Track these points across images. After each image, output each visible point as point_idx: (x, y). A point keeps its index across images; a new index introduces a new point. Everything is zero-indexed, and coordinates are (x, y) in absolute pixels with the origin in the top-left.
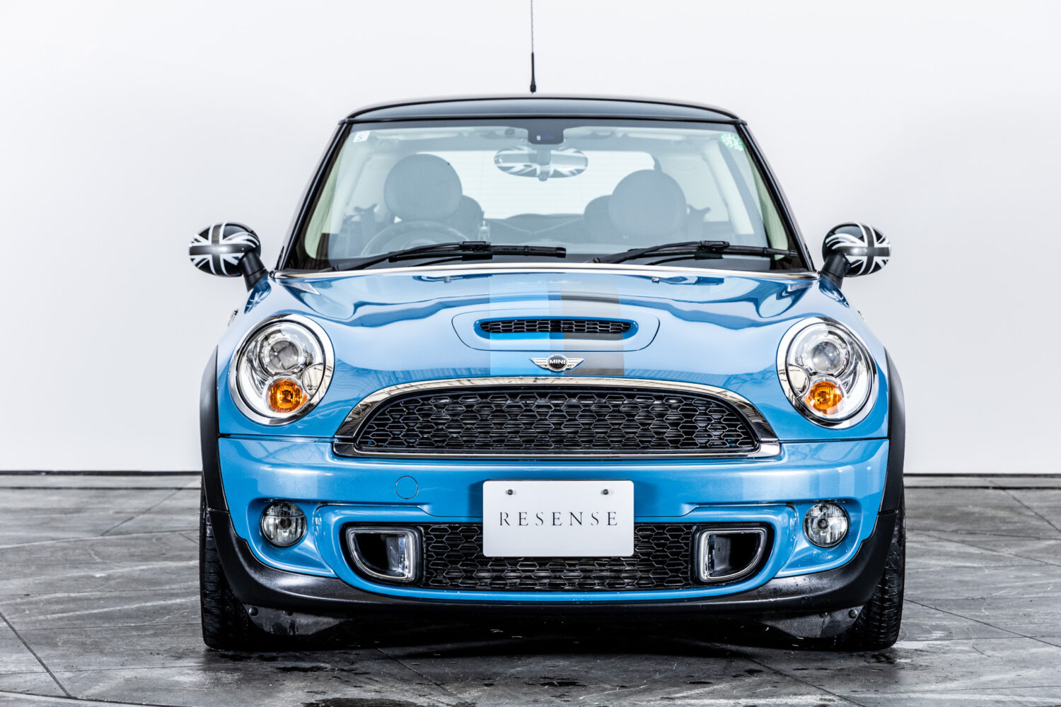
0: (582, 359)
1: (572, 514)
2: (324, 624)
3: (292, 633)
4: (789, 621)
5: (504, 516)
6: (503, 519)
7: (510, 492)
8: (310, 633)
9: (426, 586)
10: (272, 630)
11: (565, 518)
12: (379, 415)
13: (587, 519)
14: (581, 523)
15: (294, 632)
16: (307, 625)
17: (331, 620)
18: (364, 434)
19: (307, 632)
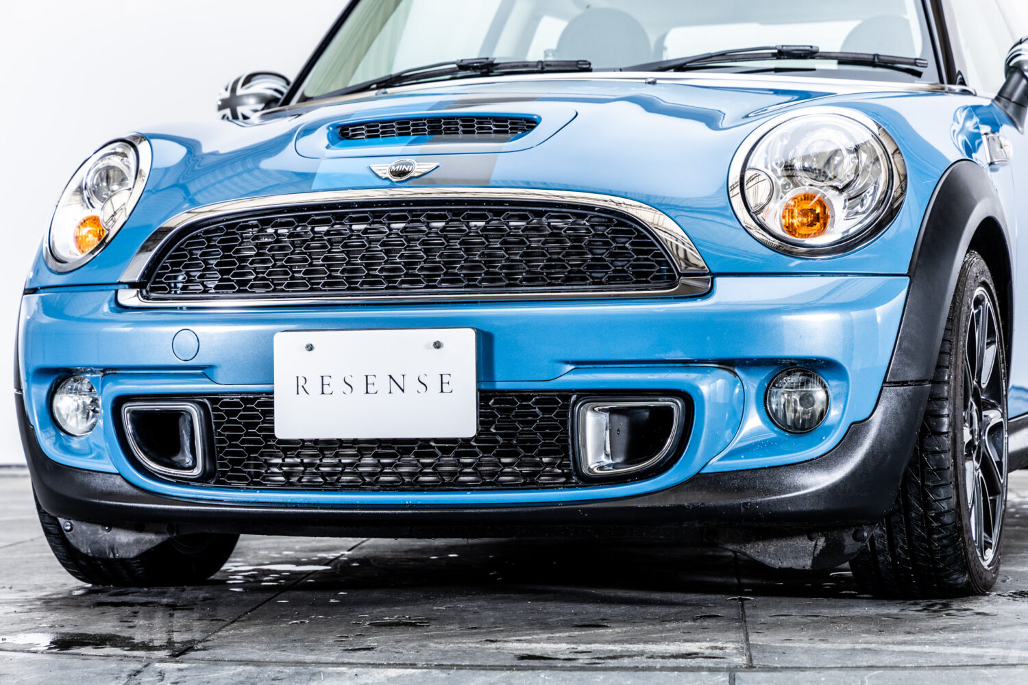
0: (438, 164)
1: (391, 377)
2: (146, 542)
3: (111, 556)
4: (761, 544)
5: (302, 382)
6: (301, 386)
7: (310, 348)
8: (132, 556)
9: (221, 484)
10: (89, 551)
11: (382, 383)
12: (174, 251)
13: (411, 385)
14: (403, 390)
15: (114, 555)
16: (128, 544)
17: (152, 537)
18: (156, 278)
19: (128, 554)
